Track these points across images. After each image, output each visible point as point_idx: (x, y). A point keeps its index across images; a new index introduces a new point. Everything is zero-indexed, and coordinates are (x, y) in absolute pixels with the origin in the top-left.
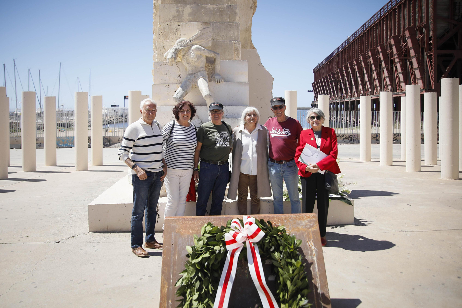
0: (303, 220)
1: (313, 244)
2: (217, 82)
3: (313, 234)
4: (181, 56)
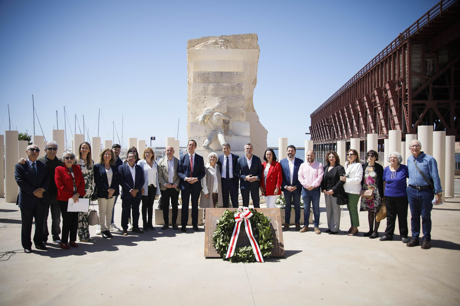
0: (273, 211)
1: (277, 222)
2: (230, 136)
3: (277, 217)
4: (207, 119)
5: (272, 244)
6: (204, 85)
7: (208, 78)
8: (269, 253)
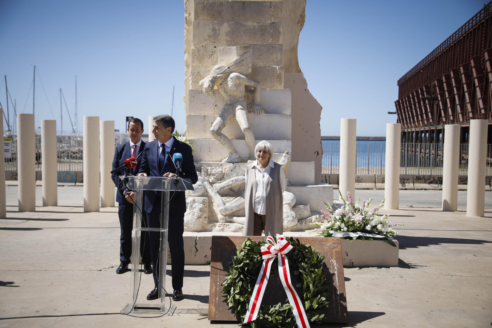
0: (328, 242)
1: (335, 261)
2: (256, 114)
3: (336, 254)
4: (218, 84)
5: (326, 300)
6: (213, 25)
7: (219, 13)
8: (320, 315)
